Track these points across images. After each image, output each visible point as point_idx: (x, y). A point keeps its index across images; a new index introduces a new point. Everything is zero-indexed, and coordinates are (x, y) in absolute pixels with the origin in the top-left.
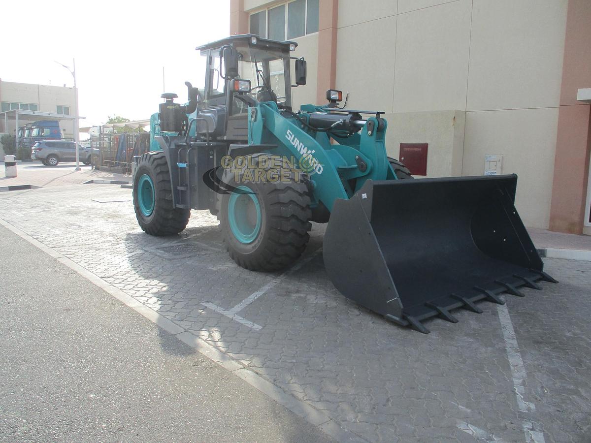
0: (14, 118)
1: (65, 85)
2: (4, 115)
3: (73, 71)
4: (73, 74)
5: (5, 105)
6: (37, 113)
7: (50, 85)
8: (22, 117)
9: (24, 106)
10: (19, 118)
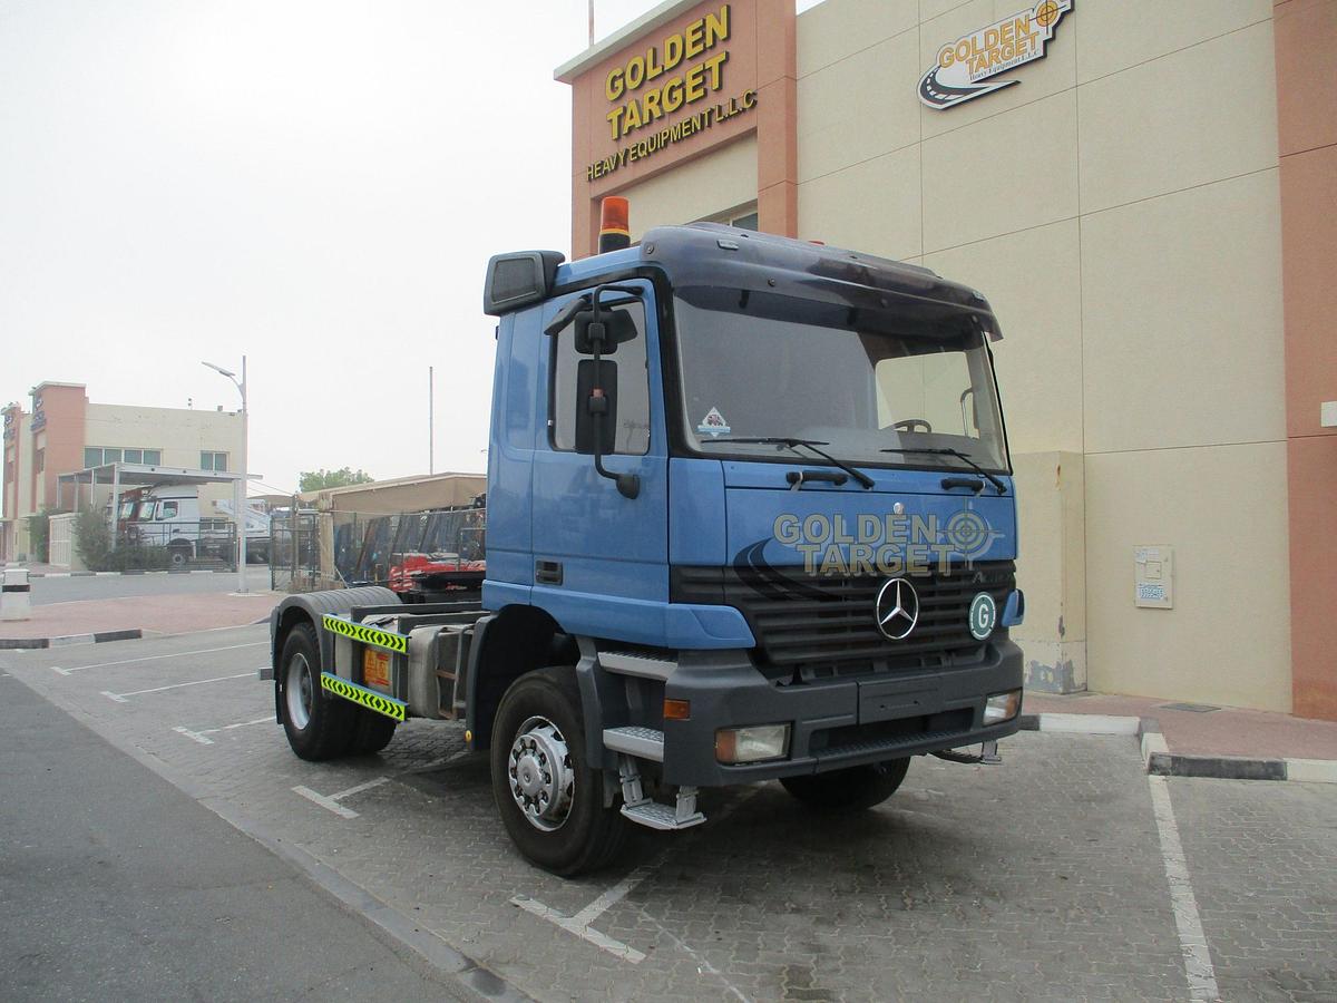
0: (110, 481)
1: (220, 408)
2: (88, 475)
3: (240, 382)
4: (242, 388)
5: (93, 453)
6: (158, 471)
7: (189, 408)
8: (127, 478)
9: (133, 455)
10: (123, 481)
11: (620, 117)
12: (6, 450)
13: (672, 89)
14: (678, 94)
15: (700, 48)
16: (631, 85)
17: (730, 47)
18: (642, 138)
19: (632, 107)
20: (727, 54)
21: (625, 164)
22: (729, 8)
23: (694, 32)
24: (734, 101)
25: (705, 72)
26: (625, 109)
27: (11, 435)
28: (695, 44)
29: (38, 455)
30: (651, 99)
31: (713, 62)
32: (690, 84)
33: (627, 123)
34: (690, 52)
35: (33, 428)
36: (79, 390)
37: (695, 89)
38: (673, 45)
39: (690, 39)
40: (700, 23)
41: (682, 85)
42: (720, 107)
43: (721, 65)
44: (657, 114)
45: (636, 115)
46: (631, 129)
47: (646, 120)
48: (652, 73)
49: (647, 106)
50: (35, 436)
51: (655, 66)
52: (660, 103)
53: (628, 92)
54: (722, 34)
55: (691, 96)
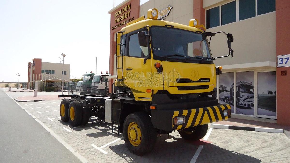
11: (117, 20)
12: (28, 70)
13: (123, 16)
14: (124, 17)
15: (127, 10)
16: (118, 15)
17: (131, 10)
18: (119, 24)
19: (118, 18)
20: (130, 11)
21: (117, 27)
22: (131, 4)
23: (126, 7)
24: (131, 19)
25: (127, 14)
26: (117, 19)
27: (29, 67)
28: (126, 9)
29: (33, 71)
30: (121, 17)
31: (128, 12)
32: (126, 15)
33: (117, 21)
34: (126, 10)
35: (33, 66)
36: (40, 60)
37: (126, 16)
38: (124, 9)
39: (126, 8)
40: (127, 6)
41: (125, 16)
42: (129, 20)
43: (129, 13)
44: (121, 20)
45: (119, 20)
46: (118, 22)
47: (120, 21)
48: (121, 13)
49: (120, 19)
50: (33, 67)
51: (121, 12)
52: (122, 18)
53: (118, 16)
54: (130, 8)
55: (126, 18)
